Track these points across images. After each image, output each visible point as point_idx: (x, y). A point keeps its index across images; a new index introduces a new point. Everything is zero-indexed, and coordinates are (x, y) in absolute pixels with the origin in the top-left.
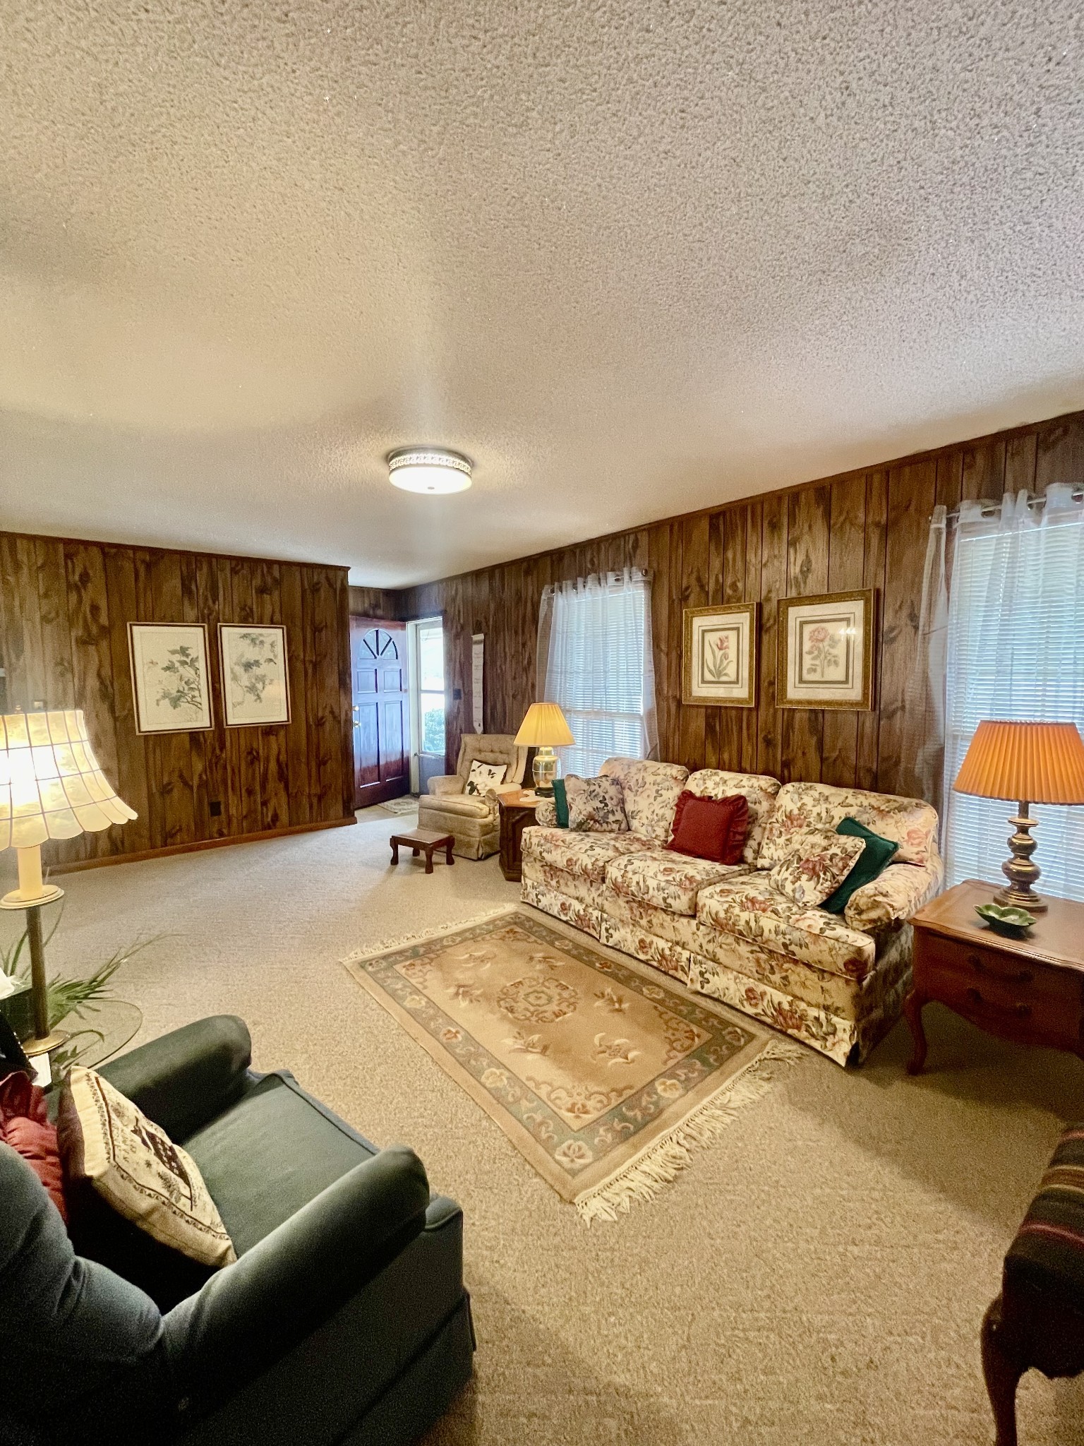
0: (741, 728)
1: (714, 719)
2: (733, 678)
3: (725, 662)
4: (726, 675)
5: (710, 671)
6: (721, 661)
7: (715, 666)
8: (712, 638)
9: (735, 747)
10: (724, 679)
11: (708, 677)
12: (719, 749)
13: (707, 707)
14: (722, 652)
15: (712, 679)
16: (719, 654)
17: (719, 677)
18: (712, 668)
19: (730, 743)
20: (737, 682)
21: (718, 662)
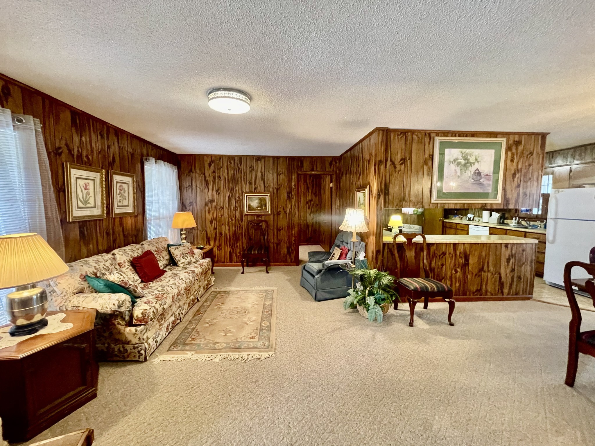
0: (97, 230)
1: (83, 228)
2: (92, 205)
3: (88, 197)
4: (89, 203)
5: (81, 201)
6: (86, 196)
7: (83, 198)
8: (81, 182)
9: (95, 241)
10: (88, 205)
11: (81, 205)
12: (87, 244)
13: (79, 222)
14: (86, 191)
15: (83, 206)
16: (85, 192)
17: (86, 204)
18: (82, 199)
19: (92, 239)
20: (95, 207)
21: (85, 196)
